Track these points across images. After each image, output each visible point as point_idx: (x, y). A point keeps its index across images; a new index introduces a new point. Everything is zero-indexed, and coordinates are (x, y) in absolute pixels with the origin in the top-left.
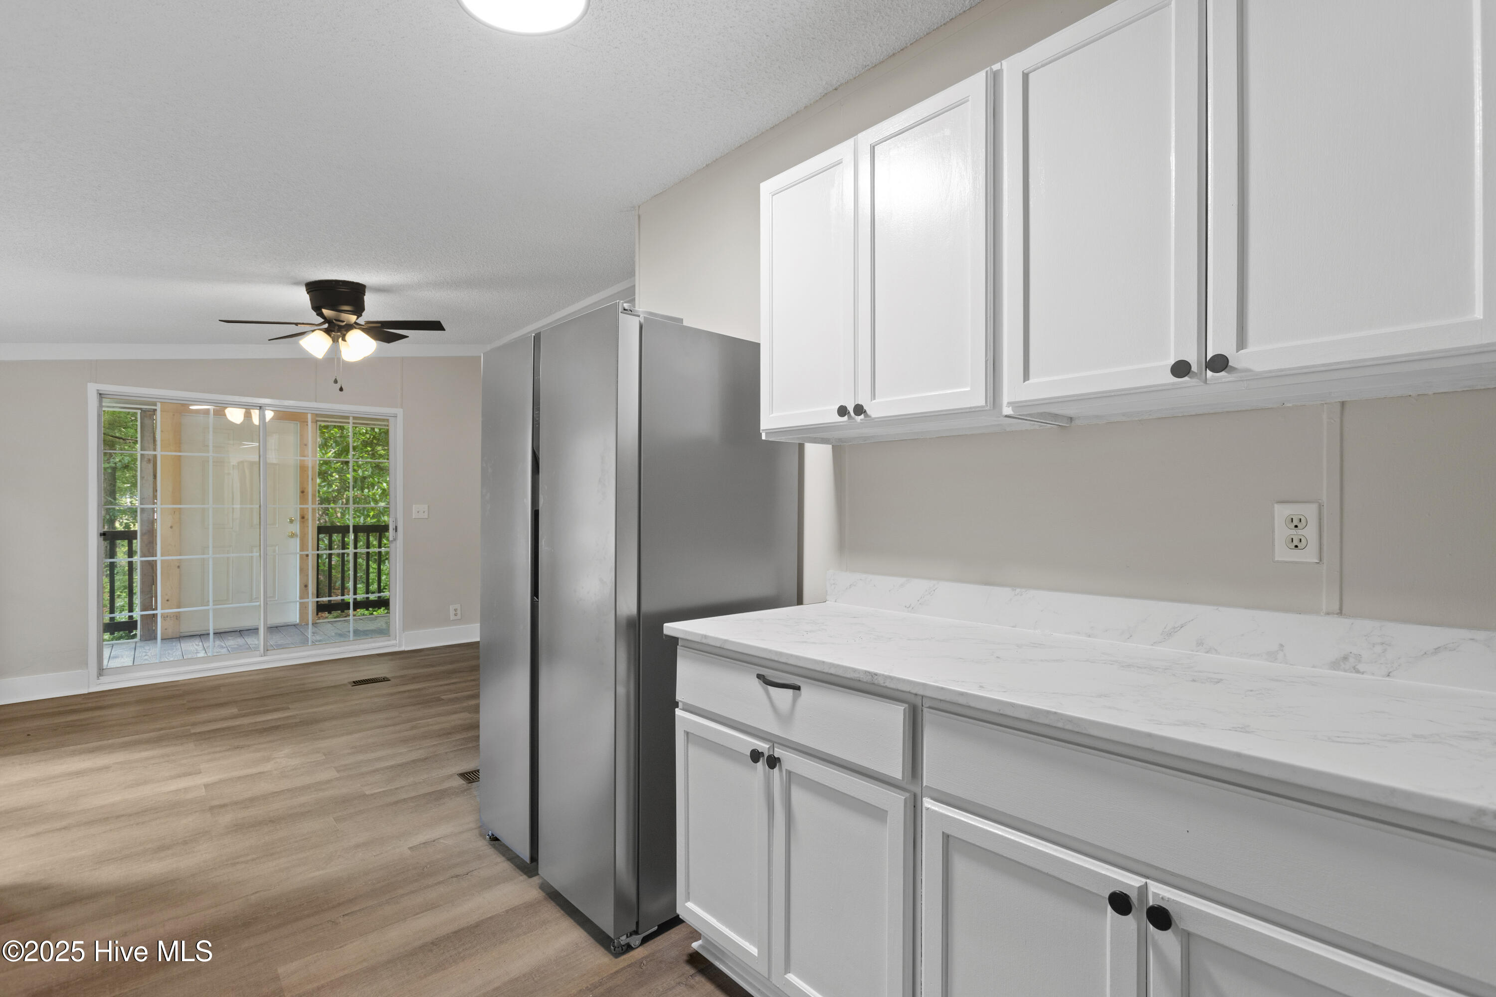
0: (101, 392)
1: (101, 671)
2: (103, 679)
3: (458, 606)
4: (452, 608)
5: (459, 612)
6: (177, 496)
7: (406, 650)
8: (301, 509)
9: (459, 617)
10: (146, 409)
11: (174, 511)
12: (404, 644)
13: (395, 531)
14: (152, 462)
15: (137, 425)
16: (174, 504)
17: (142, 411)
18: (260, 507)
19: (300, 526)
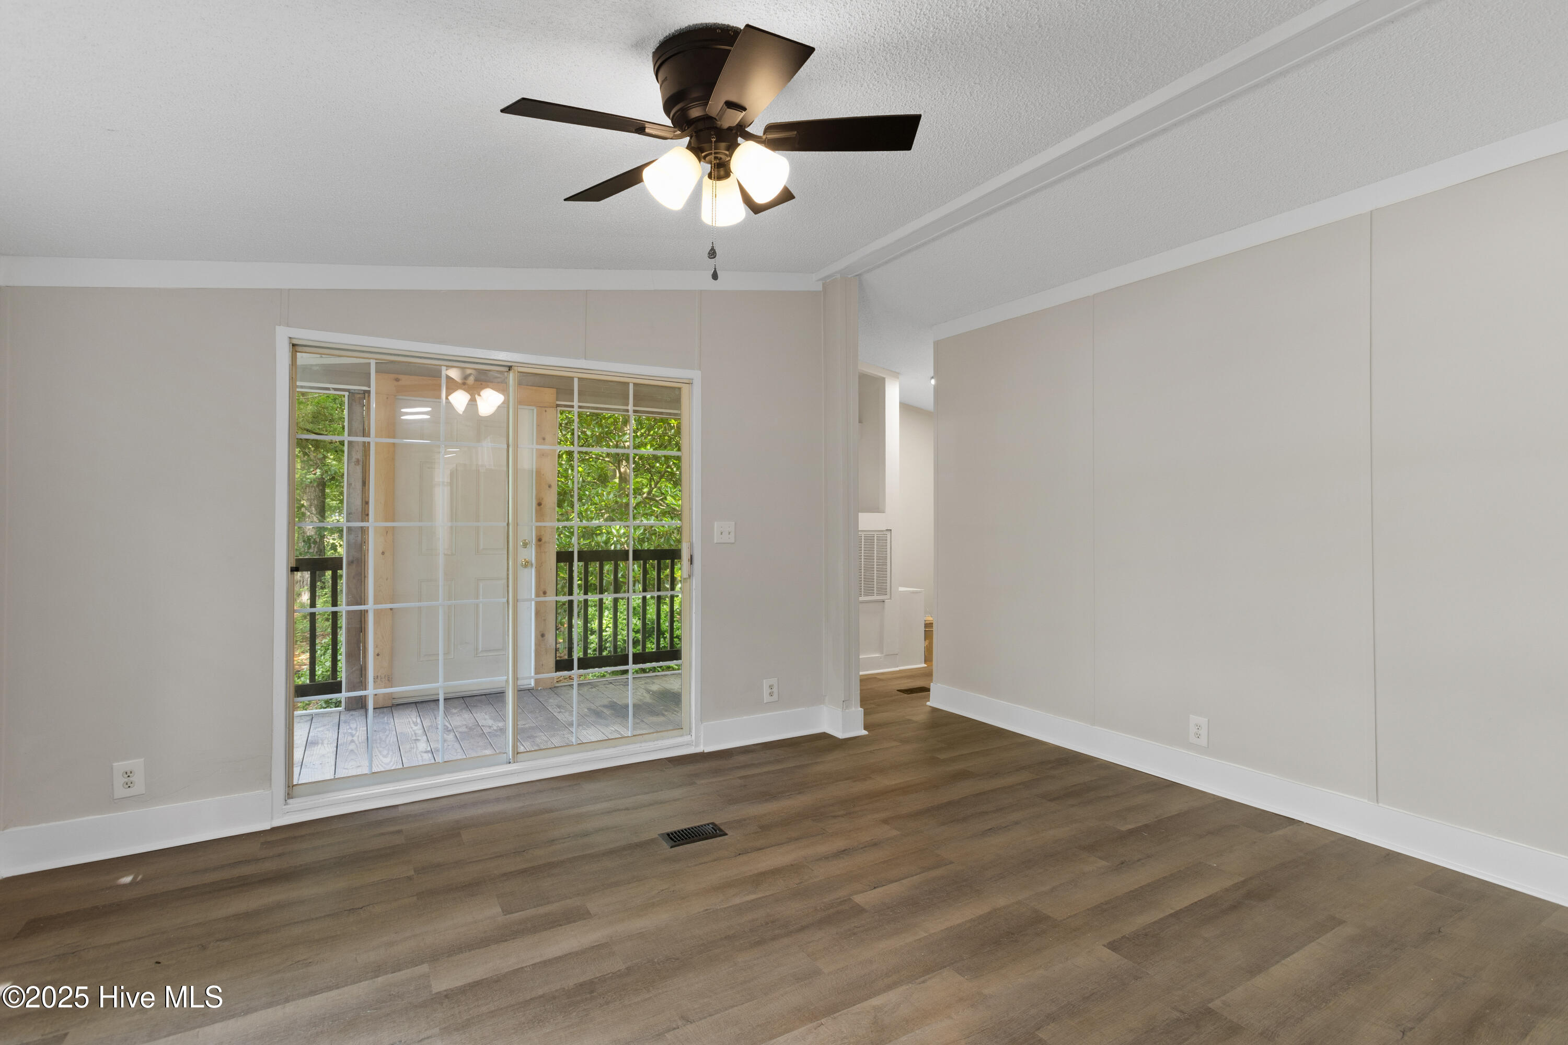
0: (295, 342)
1: (291, 790)
2: (294, 803)
3: (773, 681)
4: (766, 684)
5: (775, 690)
6: (390, 513)
7: (706, 751)
8: (537, 527)
9: (775, 697)
10: (355, 390)
11: (387, 530)
12: (702, 741)
13: (690, 562)
14: (361, 463)
15: (344, 418)
16: (386, 521)
17: (349, 393)
18: (508, 524)
19: (537, 552)
